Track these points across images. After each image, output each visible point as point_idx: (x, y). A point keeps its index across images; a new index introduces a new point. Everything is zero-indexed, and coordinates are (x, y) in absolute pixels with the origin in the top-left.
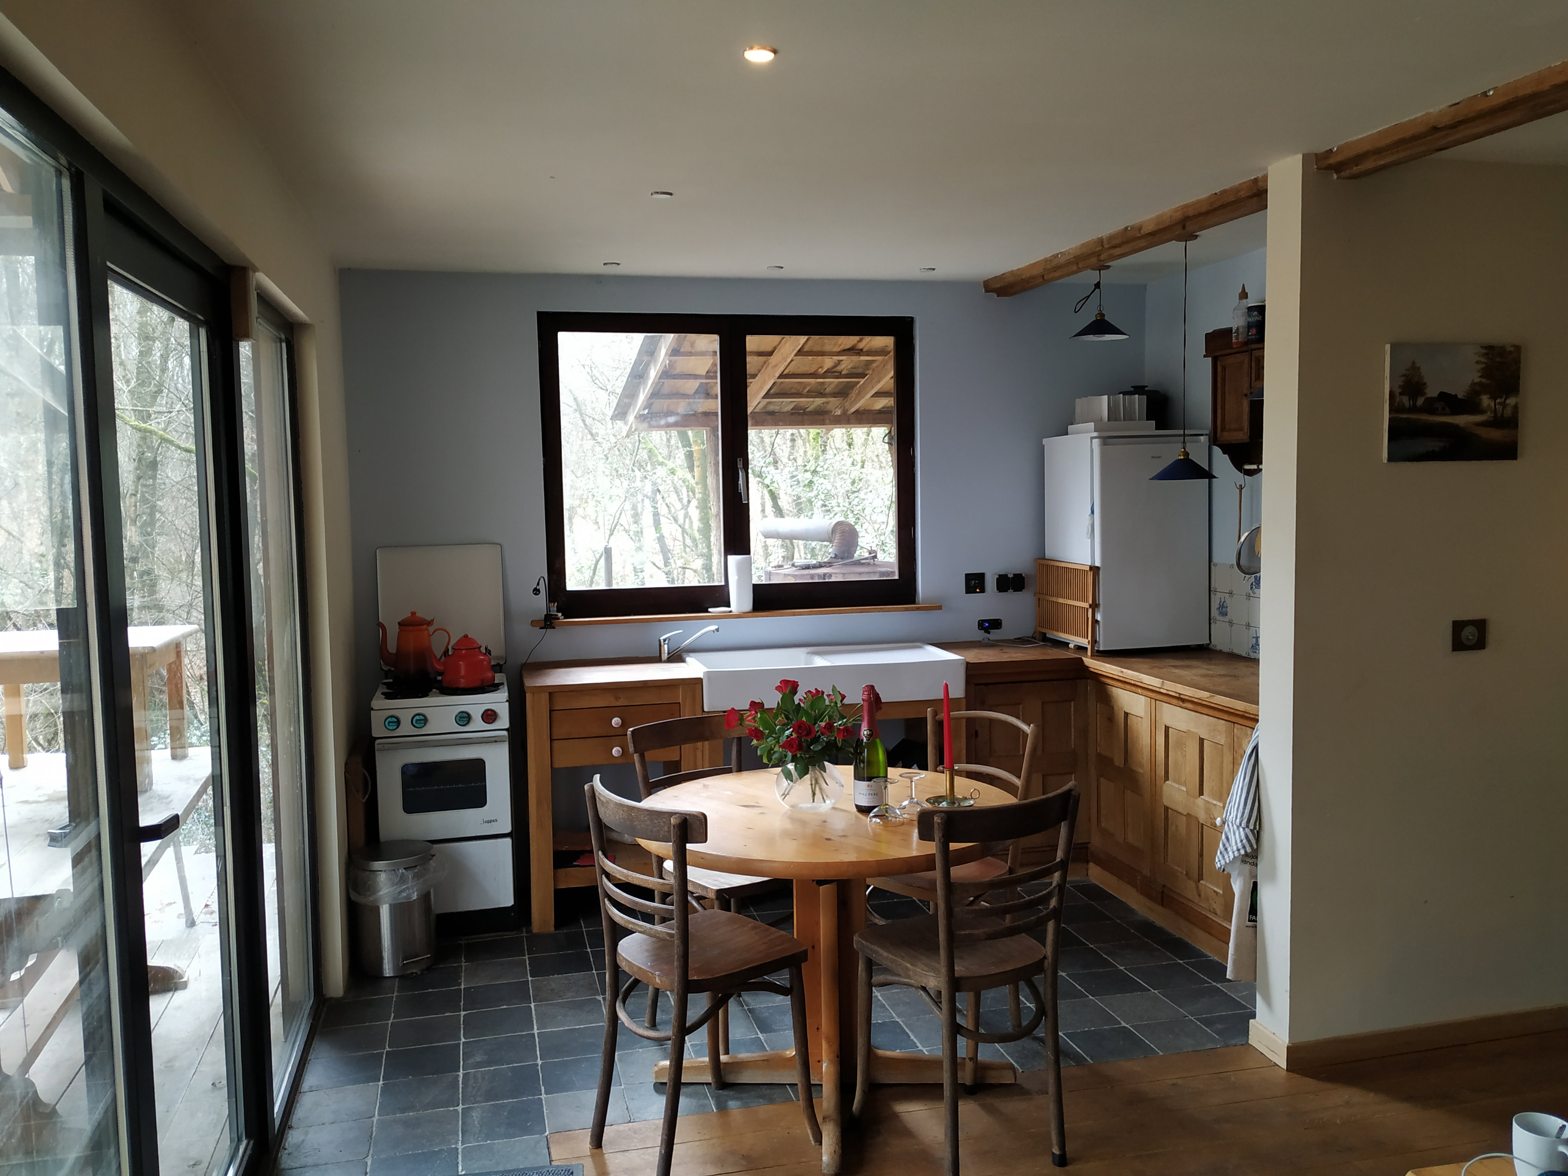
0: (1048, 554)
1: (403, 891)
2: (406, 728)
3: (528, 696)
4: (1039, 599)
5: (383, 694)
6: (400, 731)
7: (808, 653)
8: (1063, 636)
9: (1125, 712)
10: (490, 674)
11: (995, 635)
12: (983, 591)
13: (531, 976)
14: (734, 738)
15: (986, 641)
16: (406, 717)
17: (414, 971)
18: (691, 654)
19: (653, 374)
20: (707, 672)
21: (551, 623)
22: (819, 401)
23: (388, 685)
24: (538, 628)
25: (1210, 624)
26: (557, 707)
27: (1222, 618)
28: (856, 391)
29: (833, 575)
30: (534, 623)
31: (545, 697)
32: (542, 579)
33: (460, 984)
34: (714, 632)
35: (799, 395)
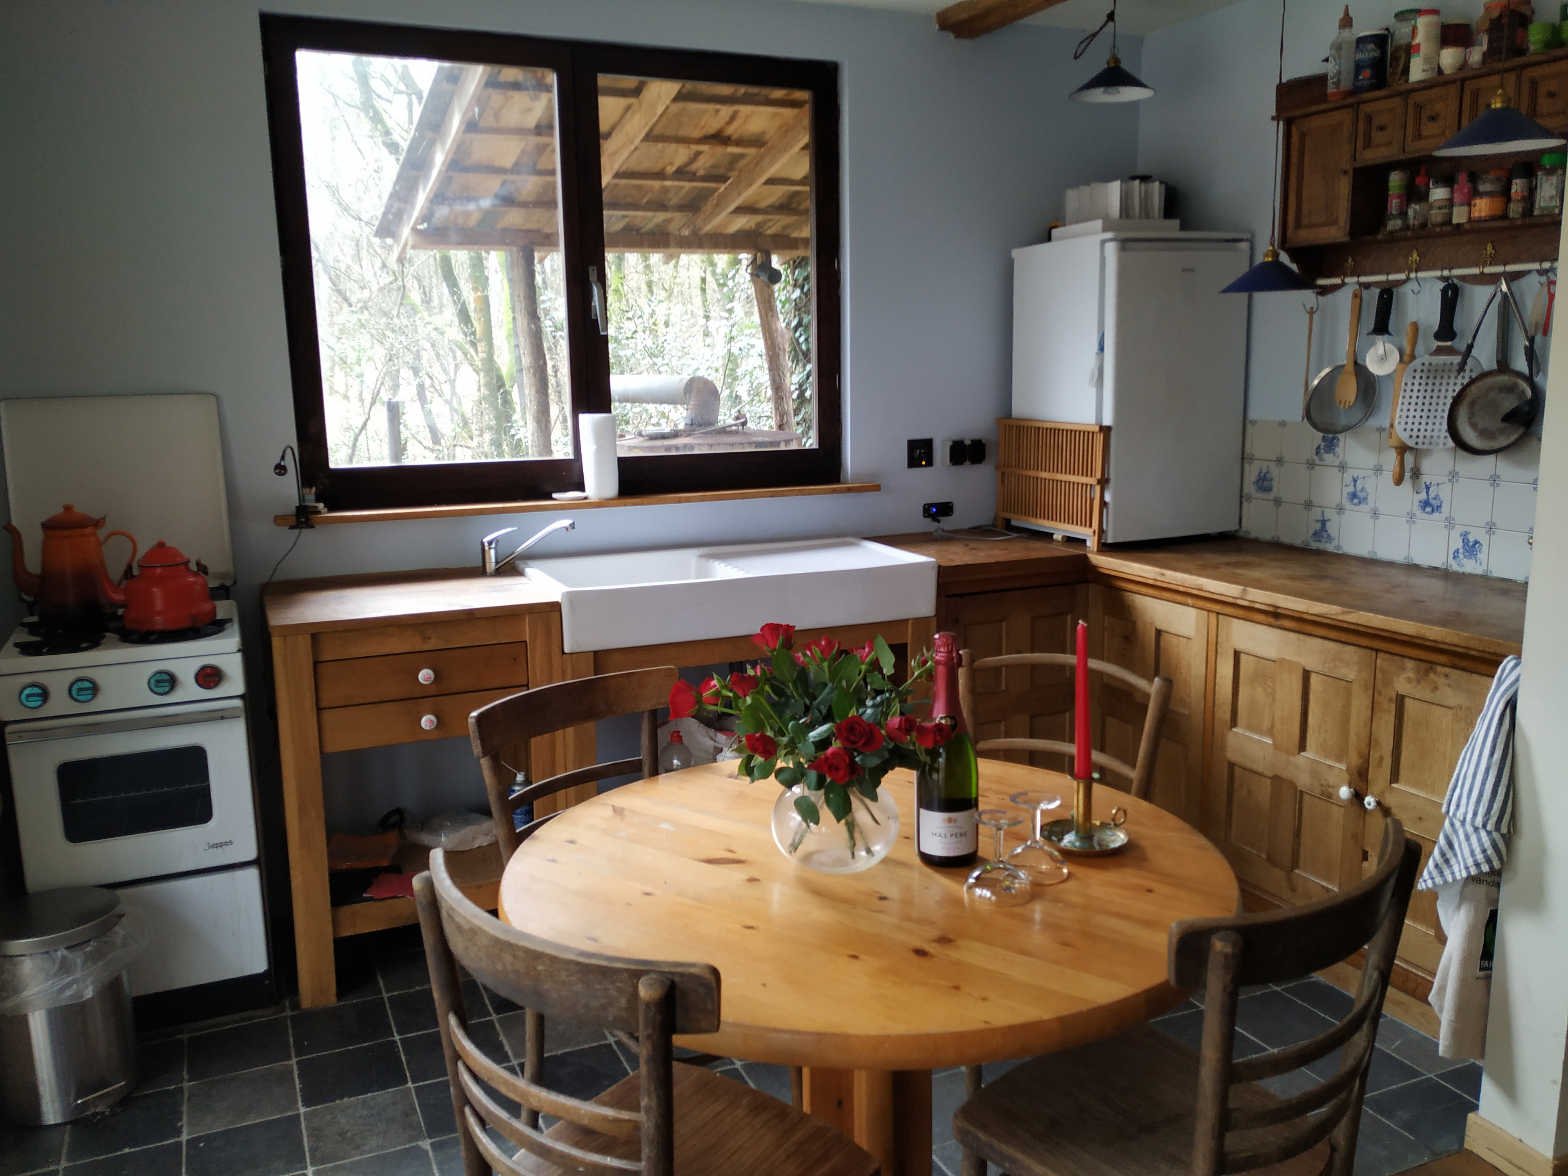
0: (1018, 409)
1: (68, 986)
2: (60, 703)
3: (277, 644)
4: (1003, 474)
5: (16, 645)
6: (50, 709)
7: (701, 556)
8: (1044, 525)
9: (1156, 629)
10: (206, 607)
11: (947, 523)
12: (930, 463)
13: (306, 1104)
14: (643, 712)
15: (940, 532)
16: (58, 685)
17: (98, 1109)
18: (531, 563)
19: (439, 158)
20: (568, 592)
21: (308, 520)
22: (660, 217)
23: (32, 628)
24: (286, 528)
25: (1241, 503)
26: (326, 656)
27: (1264, 496)
28: (712, 201)
29: (696, 447)
30: (279, 520)
31: (304, 643)
32: (289, 451)
33: (178, 1132)
34: (567, 529)
35: (635, 206)
